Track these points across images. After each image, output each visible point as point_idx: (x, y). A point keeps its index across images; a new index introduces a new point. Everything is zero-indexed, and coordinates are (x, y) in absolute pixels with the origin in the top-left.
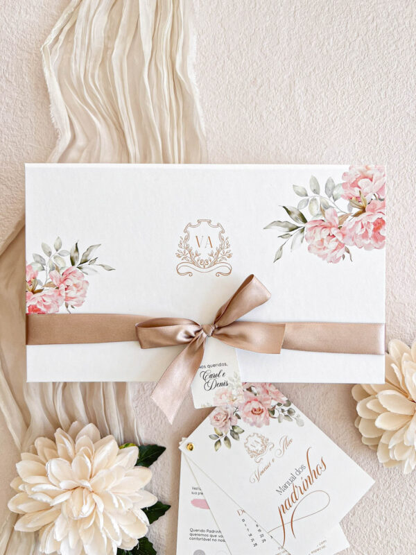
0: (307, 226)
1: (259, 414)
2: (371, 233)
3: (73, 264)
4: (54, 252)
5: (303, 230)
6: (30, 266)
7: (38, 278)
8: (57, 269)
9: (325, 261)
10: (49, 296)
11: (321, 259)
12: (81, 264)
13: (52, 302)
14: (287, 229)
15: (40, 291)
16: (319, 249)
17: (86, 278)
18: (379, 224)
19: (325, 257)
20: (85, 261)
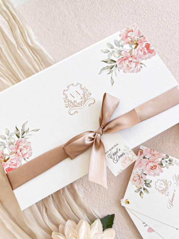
0: (117, 63)
1: (155, 169)
2: (146, 51)
3: (19, 137)
4: (7, 136)
5: (116, 66)
7: (4, 153)
8: (12, 144)
9: (135, 73)
10: (14, 159)
11: (132, 73)
12: (22, 135)
13: (17, 161)
14: (109, 69)
15: (8, 159)
16: (129, 70)
17: (28, 140)
18: (148, 46)
19: (133, 71)
20: (24, 133)
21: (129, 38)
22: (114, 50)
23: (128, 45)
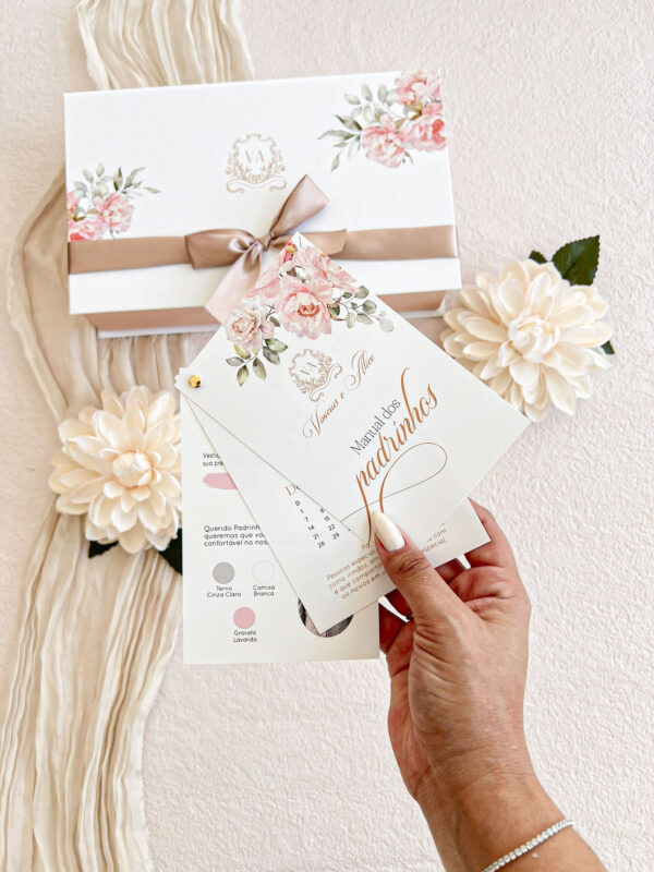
0: (363, 133)
2: (430, 135)
3: (117, 188)
4: (96, 178)
5: (359, 138)
6: (71, 194)
7: (80, 205)
8: (100, 195)
9: (385, 167)
10: (92, 223)
11: (379, 165)
12: (126, 187)
13: (96, 228)
14: (341, 138)
15: (82, 218)
16: (378, 156)
17: (131, 202)
18: (438, 126)
19: (384, 162)
20: (130, 185)
21: (411, 94)
22: (371, 105)
23: (403, 107)
